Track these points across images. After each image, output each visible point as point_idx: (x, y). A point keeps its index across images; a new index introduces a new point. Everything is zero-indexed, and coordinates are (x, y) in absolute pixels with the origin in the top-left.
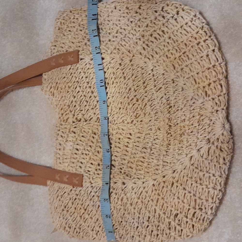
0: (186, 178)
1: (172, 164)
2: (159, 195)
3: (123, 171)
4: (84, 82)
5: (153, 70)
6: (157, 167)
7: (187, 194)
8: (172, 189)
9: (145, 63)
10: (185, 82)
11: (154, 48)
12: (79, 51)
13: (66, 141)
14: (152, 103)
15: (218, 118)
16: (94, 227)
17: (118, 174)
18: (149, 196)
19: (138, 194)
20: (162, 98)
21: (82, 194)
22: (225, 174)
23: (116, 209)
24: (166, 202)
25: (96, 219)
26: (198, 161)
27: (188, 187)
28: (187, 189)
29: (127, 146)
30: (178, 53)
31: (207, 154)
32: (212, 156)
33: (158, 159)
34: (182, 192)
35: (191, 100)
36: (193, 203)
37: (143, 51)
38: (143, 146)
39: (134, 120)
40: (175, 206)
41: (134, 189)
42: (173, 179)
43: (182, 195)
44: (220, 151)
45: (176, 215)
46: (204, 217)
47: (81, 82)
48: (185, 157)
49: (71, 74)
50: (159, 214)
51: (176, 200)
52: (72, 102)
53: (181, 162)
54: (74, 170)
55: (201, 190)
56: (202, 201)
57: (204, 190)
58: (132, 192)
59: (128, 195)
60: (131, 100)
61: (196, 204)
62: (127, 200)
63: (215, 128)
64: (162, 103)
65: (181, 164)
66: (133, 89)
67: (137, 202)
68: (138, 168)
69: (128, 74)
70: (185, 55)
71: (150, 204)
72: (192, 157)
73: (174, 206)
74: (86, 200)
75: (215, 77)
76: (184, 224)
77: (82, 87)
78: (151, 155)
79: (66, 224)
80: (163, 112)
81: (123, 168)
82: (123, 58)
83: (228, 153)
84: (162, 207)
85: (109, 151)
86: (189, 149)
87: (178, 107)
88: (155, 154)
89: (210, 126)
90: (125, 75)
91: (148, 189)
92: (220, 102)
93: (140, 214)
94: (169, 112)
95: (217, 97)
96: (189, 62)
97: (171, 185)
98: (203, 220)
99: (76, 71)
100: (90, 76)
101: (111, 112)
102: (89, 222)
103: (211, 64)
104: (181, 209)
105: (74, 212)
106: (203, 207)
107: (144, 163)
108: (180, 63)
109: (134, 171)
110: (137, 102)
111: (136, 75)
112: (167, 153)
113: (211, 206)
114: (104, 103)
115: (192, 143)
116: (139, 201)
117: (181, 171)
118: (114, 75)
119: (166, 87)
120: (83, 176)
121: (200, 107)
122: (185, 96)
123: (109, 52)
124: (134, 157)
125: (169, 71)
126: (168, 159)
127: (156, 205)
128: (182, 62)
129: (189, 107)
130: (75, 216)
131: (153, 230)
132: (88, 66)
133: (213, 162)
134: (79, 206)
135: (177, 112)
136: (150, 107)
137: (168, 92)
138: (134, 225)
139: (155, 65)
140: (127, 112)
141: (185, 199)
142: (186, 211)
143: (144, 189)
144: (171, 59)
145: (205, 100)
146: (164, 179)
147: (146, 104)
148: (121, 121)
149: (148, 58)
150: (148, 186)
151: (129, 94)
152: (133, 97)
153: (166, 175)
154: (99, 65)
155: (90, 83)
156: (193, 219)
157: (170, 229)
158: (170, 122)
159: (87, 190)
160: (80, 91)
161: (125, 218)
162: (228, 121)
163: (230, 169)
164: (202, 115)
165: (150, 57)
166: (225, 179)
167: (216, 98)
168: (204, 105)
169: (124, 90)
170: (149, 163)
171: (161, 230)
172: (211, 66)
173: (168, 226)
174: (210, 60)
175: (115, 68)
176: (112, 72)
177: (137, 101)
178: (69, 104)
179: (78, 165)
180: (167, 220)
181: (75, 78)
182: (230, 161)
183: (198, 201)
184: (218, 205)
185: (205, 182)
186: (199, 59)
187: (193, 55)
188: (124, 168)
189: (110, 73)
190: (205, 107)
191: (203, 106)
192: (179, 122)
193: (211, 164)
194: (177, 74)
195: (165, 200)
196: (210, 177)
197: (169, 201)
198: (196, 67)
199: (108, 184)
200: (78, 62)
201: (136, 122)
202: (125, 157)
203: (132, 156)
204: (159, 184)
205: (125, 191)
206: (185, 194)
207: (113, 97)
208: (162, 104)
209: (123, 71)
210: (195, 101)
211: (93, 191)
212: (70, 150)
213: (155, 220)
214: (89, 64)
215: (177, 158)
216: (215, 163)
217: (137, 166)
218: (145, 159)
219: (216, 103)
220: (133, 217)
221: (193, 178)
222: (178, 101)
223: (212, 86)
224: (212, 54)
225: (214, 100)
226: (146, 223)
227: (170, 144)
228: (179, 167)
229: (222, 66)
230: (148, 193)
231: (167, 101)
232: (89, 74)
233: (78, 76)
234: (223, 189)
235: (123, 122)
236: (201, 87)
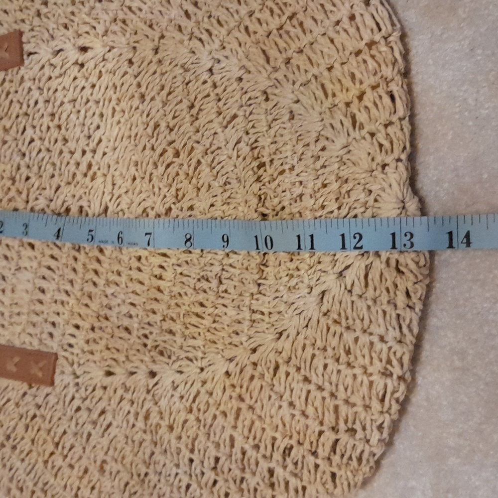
0: (309, 351)
1: (275, 317)
2: (241, 398)
3: (149, 342)
4: (43, 115)
5: (214, 71)
6: (237, 327)
7: (315, 393)
8: (275, 382)
9: (192, 55)
10: (296, 96)
11: (213, 10)
12: (21, 34)
13: (16, 270)
14: (214, 158)
15: (386, 186)
16: (79, 489)
17: (138, 350)
18: (215, 404)
19: (187, 401)
20: (238, 142)
21: (50, 405)
22: (413, 335)
23: (130, 442)
24: (260, 417)
25: (82, 469)
26: (340, 303)
27: (317, 375)
28: (314, 378)
29: (161, 278)
30: (277, 18)
31: (363, 284)
32: (375, 290)
33: (239, 307)
34: (300, 388)
35: (316, 141)
36: (329, 418)
37: (184, 22)
38: (199, 274)
39: (173, 206)
40: (284, 425)
41: (178, 386)
42: (278, 354)
43: (299, 398)
44: (395, 273)
45: (288, 450)
46: (363, 452)
47: (34, 114)
48: (307, 295)
49: (8, 94)
50: (242, 448)
51: (286, 411)
52: (19, 169)
53: (296, 309)
54: (36, 343)
55: (349, 380)
56: (355, 409)
57: (359, 379)
58: (172, 396)
59: (163, 403)
60: (161, 155)
61: (337, 418)
62: (158, 418)
63: (380, 212)
64: (238, 157)
65: (297, 314)
66: (163, 125)
67: (186, 421)
68: (187, 332)
69: (150, 87)
70: (295, 22)
71: (219, 423)
72: (323, 293)
73: (281, 426)
74: (60, 419)
75: (375, 74)
76: (309, 472)
77: (38, 129)
78: (220, 296)
79: (11, 479)
80: (243, 182)
81: (151, 333)
82: (136, 45)
83: (416, 276)
84: (250, 431)
86: (315, 271)
87: (282, 164)
88: (230, 294)
89: (367, 209)
90: (143, 89)
91: (213, 386)
92: (392, 143)
93: (192, 451)
94: (258, 180)
95: (381, 128)
96: (305, 40)
97: (271, 370)
98: (360, 459)
99: (20, 84)
100: (55, 98)
101: (113, 189)
102: (66, 476)
103: (362, 39)
104: (299, 433)
105: (31, 451)
106: (357, 426)
107: (203, 318)
108: (282, 44)
109: (179, 339)
110: (175, 159)
111: (171, 88)
112: (261, 288)
113: (378, 423)
115: (323, 257)
116: (192, 417)
117: (298, 333)
118: (115, 93)
119: (247, 114)
120: (57, 359)
121: (338, 159)
122: (298, 134)
123: (100, 29)
124: (177, 305)
125: (252, 69)
126: (264, 304)
127: (235, 427)
128: (286, 42)
129: (312, 160)
130: (33, 461)
131: (228, 491)
132: (47, 71)
133: (378, 303)
134: (43, 433)
135: (280, 178)
136: (208, 170)
137: (253, 127)
138: (180, 481)
139: (216, 57)
140: (153, 187)
141: (309, 406)
142: (313, 439)
143: (202, 386)
144: (258, 36)
145: (350, 139)
146: (254, 358)
147: (199, 162)
148: (140, 210)
149: (200, 40)
150: (213, 379)
151: (154, 139)
152: (164, 145)
153: (260, 345)
155: (57, 116)
156: (331, 457)
157: (272, 485)
158: (263, 206)
159: (63, 393)
160: (36, 137)
161: (155, 464)
162: (415, 192)
163: (423, 319)
164: (346, 181)
165: (205, 37)
166: (411, 347)
167: (379, 131)
168: (351, 153)
169: (141, 128)
170: (217, 319)
171: (249, 491)
172: (362, 45)
173: (266, 481)
174: (358, 29)
175: (117, 74)
176: (111, 84)
177: (177, 154)
178: (11, 175)
179: (46, 331)
180: (264, 465)
181: (18, 106)
182: (423, 298)
183: (344, 410)
184: (395, 417)
185: (360, 359)
186: (331, 28)
187: (315, 21)
188: (154, 334)
189: (107, 88)
190: (353, 158)
191: (348, 156)
192: (286, 203)
193: (373, 309)
194: (276, 75)
195: (258, 411)
196: (372, 344)
197: (268, 414)
198: (325, 50)
200: (22, 62)
201: (179, 213)
202: (155, 306)
203: (173, 302)
204: (241, 371)
205: (156, 392)
206: (309, 392)
207: (115, 149)
208: (241, 159)
209: (139, 79)
210: (326, 143)
211: (77, 396)
212: (27, 291)
213: (233, 466)
214: (49, 67)
215: (285, 298)
216: (385, 307)
217: (187, 328)
218: (206, 307)
219: (381, 146)
220: (176, 462)
221: (329, 349)
222: (280, 150)
223: (368, 100)
224: (362, 12)
225: (374, 138)
226: (210, 476)
227: (267, 264)
228: (291, 323)
229: (393, 44)
230: (214, 395)
231: (252, 149)
232: (51, 92)
233: (24, 99)
234: (408, 376)
235: (144, 215)
236: (340, 105)
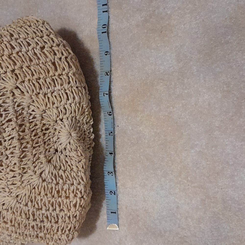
15: (63, 126)
63: (61, 137)
85: (111, 114)
89: (55, 136)
114: (106, 55)
154: (103, 5)
199: (112, 153)
